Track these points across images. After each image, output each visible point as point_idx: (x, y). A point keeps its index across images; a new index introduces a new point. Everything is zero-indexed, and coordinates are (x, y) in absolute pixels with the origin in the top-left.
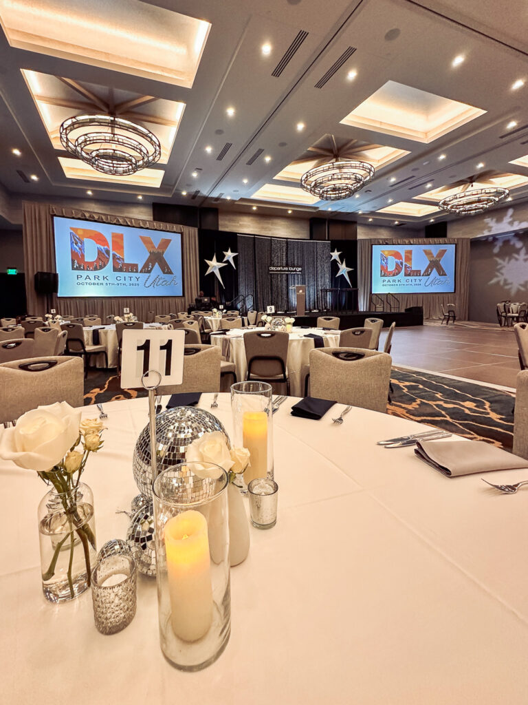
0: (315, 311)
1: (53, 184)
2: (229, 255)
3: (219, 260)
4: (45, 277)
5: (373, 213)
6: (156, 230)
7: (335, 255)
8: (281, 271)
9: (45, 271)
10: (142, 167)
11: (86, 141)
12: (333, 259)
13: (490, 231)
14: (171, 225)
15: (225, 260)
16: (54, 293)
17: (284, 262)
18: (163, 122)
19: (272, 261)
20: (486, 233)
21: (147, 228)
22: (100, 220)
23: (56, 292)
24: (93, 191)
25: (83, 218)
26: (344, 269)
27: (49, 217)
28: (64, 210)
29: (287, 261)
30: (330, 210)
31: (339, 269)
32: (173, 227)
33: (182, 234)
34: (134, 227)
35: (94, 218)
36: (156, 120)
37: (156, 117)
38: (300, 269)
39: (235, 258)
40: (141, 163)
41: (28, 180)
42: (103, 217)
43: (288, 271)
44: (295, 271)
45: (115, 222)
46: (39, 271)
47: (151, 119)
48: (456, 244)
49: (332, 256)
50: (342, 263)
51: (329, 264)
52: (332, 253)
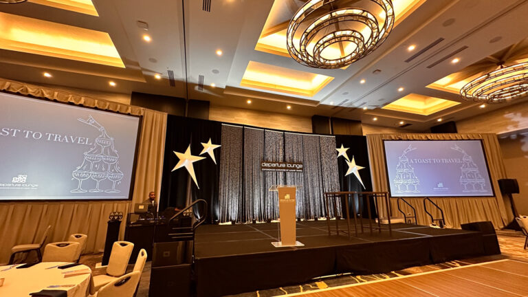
0: (322, 219)
2: (209, 148)
3: (194, 153)
5: (378, 110)
7: (343, 151)
8: (276, 168)
12: (339, 155)
13: (516, 126)
14: (125, 105)
15: (202, 153)
17: (281, 157)
19: (264, 155)
20: (511, 129)
26: (353, 168)
29: (284, 156)
30: (332, 103)
31: (348, 167)
33: (141, 118)
38: (301, 166)
39: (217, 152)
43: (286, 168)
44: (295, 168)
48: (481, 140)
49: (338, 153)
50: (351, 160)
51: (336, 160)
52: (338, 150)
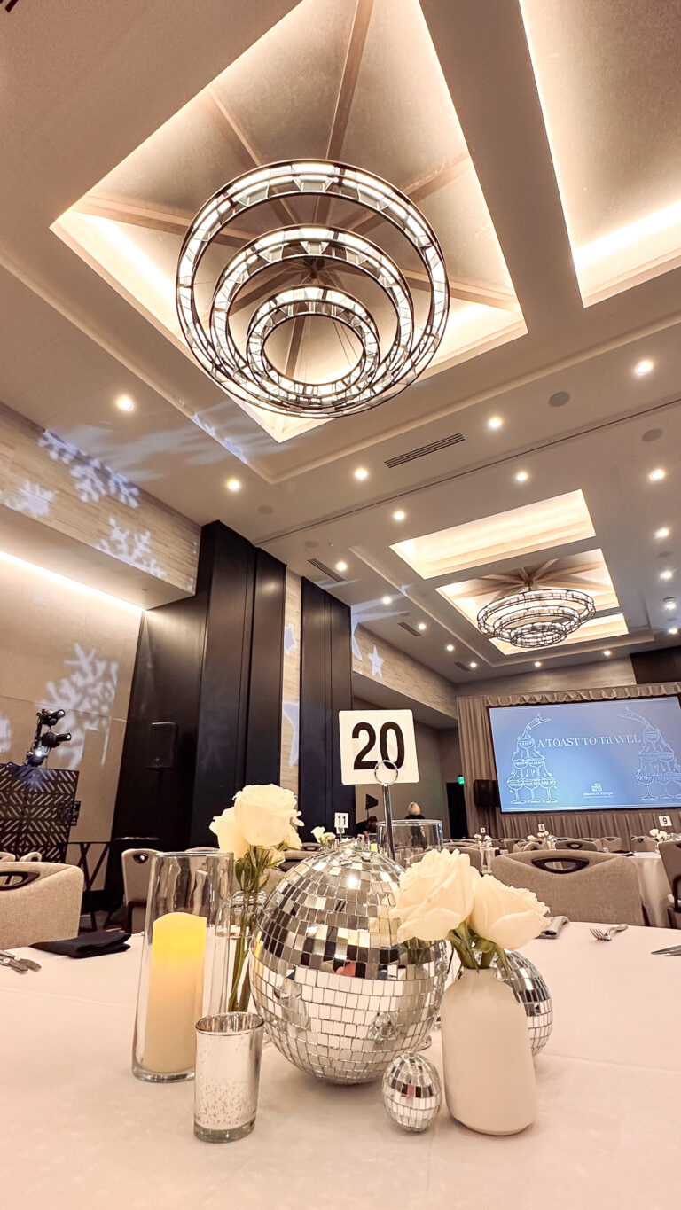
1: (494, 666)
4: (483, 786)
6: (629, 698)
9: (485, 779)
10: (586, 618)
11: (501, 625)
14: (656, 686)
16: (497, 808)
18: (592, 566)
21: (615, 699)
22: (544, 702)
23: (499, 805)
24: (540, 661)
25: (523, 703)
27: (484, 710)
28: (499, 698)
32: (660, 688)
34: (593, 701)
35: (535, 700)
36: (585, 567)
37: (582, 565)
40: (586, 613)
41: (467, 669)
42: (548, 696)
45: (564, 699)
46: (478, 778)
47: (579, 569)
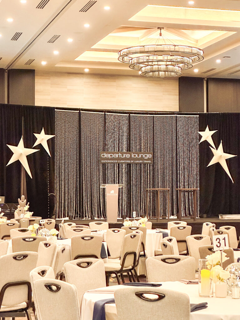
2: (42, 138)
3: (28, 145)
7: (207, 135)
12: (202, 140)
15: (36, 144)
17: (125, 146)
19: (105, 144)
26: (220, 156)
29: (129, 145)
31: (212, 156)
39: (51, 143)
49: (201, 137)
50: (217, 147)
51: (198, 147)
52: (201, 133)
